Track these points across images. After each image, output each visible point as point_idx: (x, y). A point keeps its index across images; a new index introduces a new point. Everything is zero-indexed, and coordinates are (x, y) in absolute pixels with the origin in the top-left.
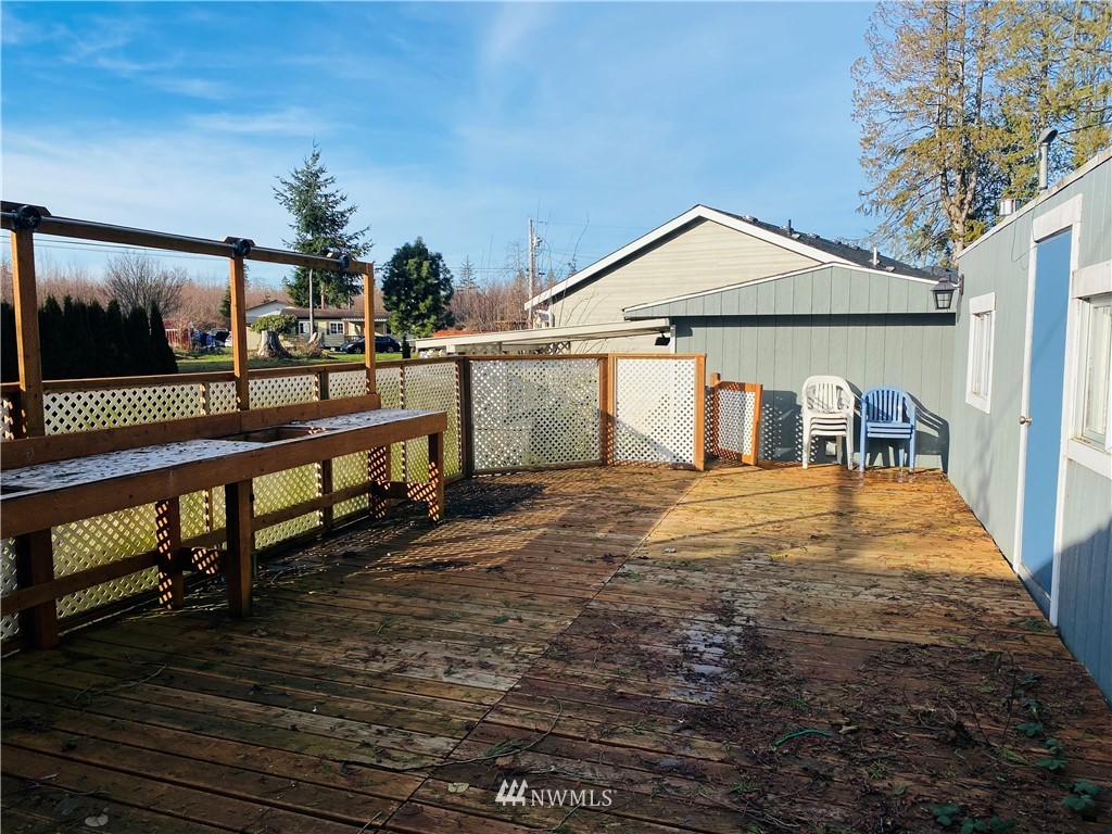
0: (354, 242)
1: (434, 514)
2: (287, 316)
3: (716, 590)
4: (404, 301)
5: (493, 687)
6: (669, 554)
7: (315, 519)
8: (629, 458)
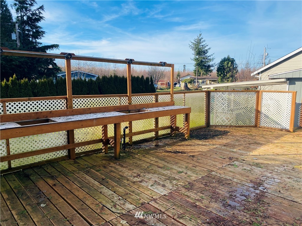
0: (209, 58)
1: (186, 137)
2: (191, 79)
3: (261, 175)
4: (222, 74)
5: (160, 193)
6: (254, 160)
7: (153, 134)
8: (265, 125)
